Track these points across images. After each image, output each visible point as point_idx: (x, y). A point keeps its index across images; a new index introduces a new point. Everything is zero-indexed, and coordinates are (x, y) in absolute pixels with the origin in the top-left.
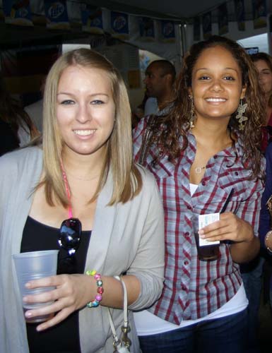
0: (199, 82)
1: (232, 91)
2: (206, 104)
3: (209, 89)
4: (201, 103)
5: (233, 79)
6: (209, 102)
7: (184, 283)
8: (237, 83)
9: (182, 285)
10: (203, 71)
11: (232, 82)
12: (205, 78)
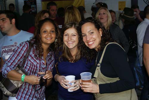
0: (43, 33)
1: (53, 36)
2: (46, 40)
3: (47, 35)
4: (44, 40)
5: (54, 32)
6: (47, 39)
7: (36, 95)
8: (55, 33)
9: (36, 96)
10: (44, 30)
11: (53, 33)
12: (45, 32)
